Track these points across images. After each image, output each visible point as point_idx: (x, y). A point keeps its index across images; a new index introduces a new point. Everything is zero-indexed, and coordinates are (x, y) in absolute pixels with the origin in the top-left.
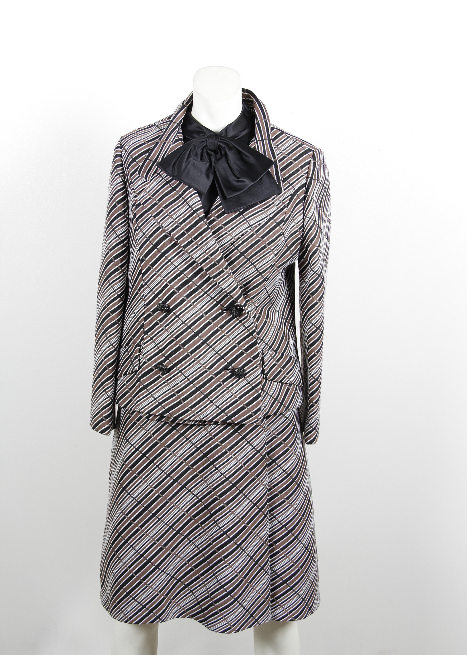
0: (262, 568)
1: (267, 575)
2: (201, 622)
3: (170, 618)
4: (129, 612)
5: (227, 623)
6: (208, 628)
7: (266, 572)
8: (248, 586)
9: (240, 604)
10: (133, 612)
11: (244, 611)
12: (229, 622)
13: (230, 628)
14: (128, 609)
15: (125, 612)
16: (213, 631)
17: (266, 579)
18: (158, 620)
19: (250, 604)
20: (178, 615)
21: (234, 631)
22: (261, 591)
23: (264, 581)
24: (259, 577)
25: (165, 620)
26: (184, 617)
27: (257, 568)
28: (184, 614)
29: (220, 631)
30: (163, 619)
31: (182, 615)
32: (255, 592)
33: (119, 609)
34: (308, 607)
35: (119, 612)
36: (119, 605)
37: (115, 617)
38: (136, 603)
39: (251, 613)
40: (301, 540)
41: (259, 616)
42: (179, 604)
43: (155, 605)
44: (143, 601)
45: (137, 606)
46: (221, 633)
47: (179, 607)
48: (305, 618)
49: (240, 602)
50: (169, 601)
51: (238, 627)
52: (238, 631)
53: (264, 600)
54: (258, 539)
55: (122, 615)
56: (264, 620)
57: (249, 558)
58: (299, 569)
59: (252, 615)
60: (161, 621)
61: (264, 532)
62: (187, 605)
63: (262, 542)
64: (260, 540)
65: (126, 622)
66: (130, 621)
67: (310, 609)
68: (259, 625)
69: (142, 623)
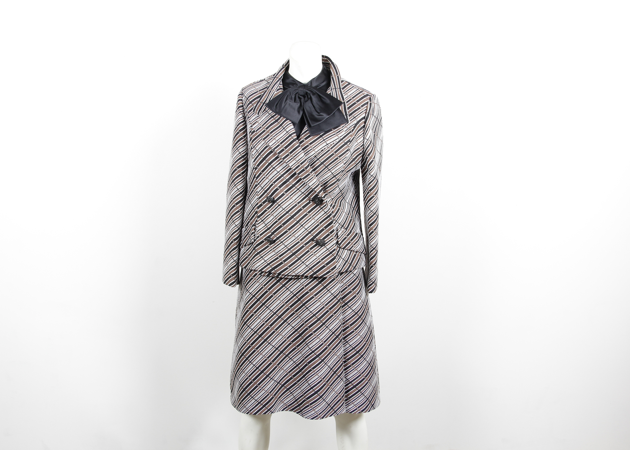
0: (339, 376)
1: (342, 381)
2: (297, 413)
3: (277, 411)
4: (249, 407)
5: (315, 413)
6: (302, 416)
7: (342, 379)
8: (329, 388)
9: (324, 400)
10: (252, 407)
11: (327, 405)
12: (317, 412)
13: (317, 416)
14: (249, 405)
15: (247, 407)
16: (306, 418)
17: (342, 384)
18: (269, 412)
19: (330, 400)
20: (282, 409)
21: (320, 418)
22: (338, 392)
23: (340, 385)
24: (336, 382)
25: (274, 412)
26: (287, 410)
27: (335, 376)
28: (286, 409)
29: (310, 418)
30: (272, 411)
31: (285, 409)
32: (334, 392)
33: (243, 405)
34: (371, 404)
35: (242, 407)
36: (243, 402)
37: (240, 411)
38: (254, 400)
39: (331, 407)
40: (366, 358)
41: (337, 408)
42: (283, 402)
43: (267, 401)
44: (259, 399)
45: (255, 403)
46: (311, 419)
47: (283, 404)
48: (369, 411)
49: (324, 399)
50: (277, 399)
51: (323, 416)
52: (323, 418)
53: (340, 398)
54: (336, 357)
55: (245, 409)
56: (341, 411)
57: (330, 369)
58: (366, 376)
59: (332, 408)
60: (271, 412)
61: (340, 352)
62: (289, 402)
63: (339, 359)
64: (337, 357)
65: (247, 413)
66: (250, 413)
67: (373, 405)
68: (337, 414)
69: (258, 414)
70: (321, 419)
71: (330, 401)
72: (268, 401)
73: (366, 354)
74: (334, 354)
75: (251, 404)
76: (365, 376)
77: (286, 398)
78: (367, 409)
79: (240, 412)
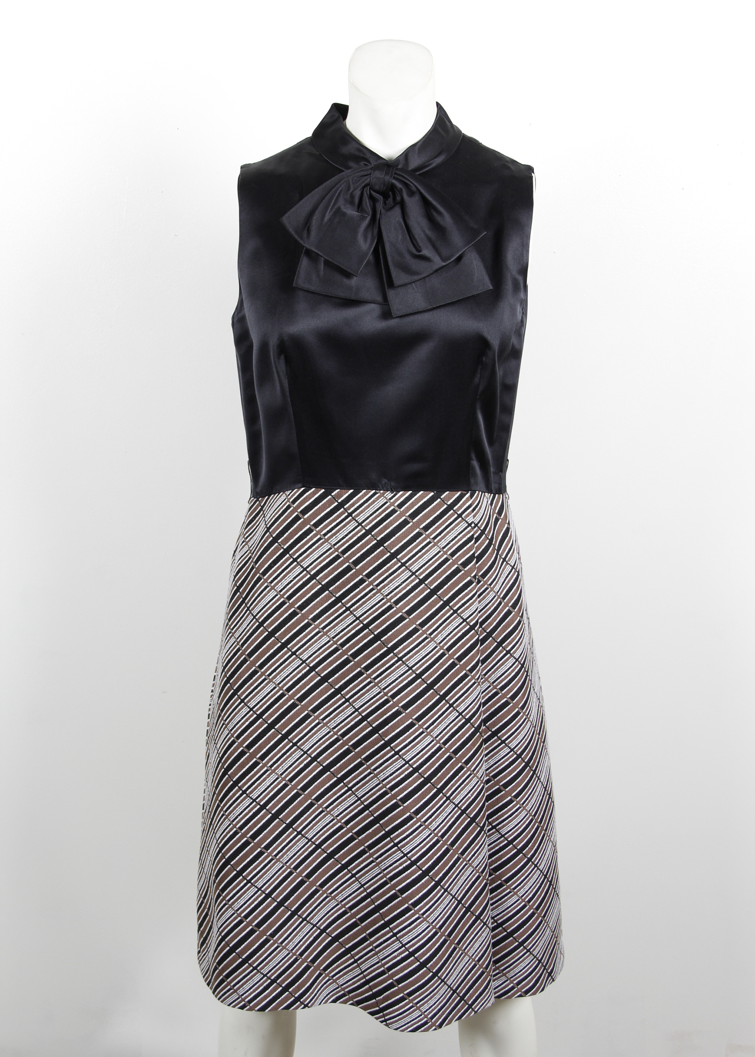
0: (478, 918)
1: (486, 928)
2: (372, 1014)
3: (319, 1001)
4: (247, 991)
5: (421, 1015)
6: (387, 1025)
7: (485, 924)
8: (455, 949)
9: (443, 981)
10: (254, 991)
11: (449, 992)
12: (425, 1012)
13: (426, 1023)
14: (247, 987)
15: (241, 992)
16: (397, 1029)
17: (484, 935)
18: (297, 1004)
19: (458, 980)
20: (334, 998)
21: (434, 1027)
22: (477, 956)
23: (481, 939)
24: (472, 933)
25: (309, 1005)
26: (345, 1002)
27: (470, 918)
28: (344, 999)
30: (306, 1003)
31: (342, 1000)
32: (467, 958)
33: (229, 987)
34: (547, 972)
35: (228, 991)
36: (228, 980)
37: (222, 998)
38: (259, 976)
39: (461, 995)
40: (538, 863)
41: (474, 997)
42: (335, 981)
43: (292, 977)
44: (273, 971)
45: (262, 981)
46: (410, 1031)
47: (334, 986)
48: (542, 990)
49: (443, 978)
50: (318, 972)
51: (441, 1020)
52: (440, 1026)
53: (482, 971)
54: (471, 869)
55: (235, 996)
56: (483, 1004)
57: (457, 902)
58: (537, 908)
59: (462, 998)
60: (303, 1006)
61: (481, 857)
62: (349, 983)
63: (478, 874)
64: (473, 871)
65: (242, 1008)
66: (248, 1007)
67: (550, 974)
68: (476, 1012)
69: (269, 1011)
70: (435, 1029)
71: (457, 982)
72: (294, 976)
73: (539, 854)
74: (466, 864)
75: (251, 983)
76: (535, 909)
77: (344, 971)
78: (538, 985)
79: (222, 1002)
